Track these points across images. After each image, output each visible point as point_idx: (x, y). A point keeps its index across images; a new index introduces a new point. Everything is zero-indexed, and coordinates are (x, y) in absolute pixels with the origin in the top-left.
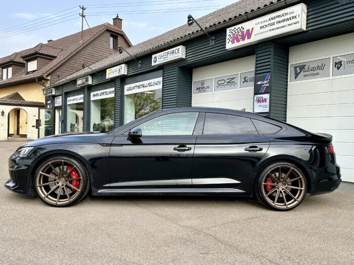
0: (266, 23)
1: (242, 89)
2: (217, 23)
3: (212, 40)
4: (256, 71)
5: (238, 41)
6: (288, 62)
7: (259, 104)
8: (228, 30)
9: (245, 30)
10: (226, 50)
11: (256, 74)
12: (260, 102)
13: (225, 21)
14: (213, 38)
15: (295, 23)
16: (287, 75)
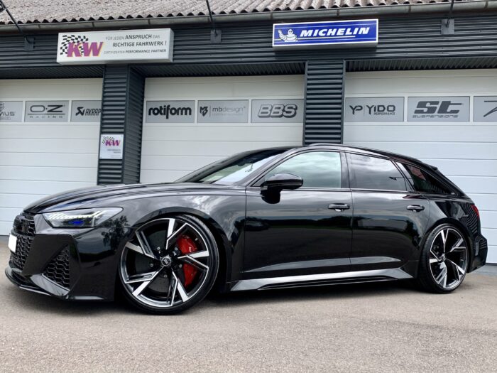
0: (122, 41)
1: (73, 123)
2: (41, 20)
3: (29, 42)
4: (103, 101)
5: (78, 54)
6: (143, 97)
7: (108, 147)
8: (61, 35)
9: (90, 43)
10: (56, 63)
11: (103, 106)
12: (110, 145)
13: (55, 21)
14: (32, 40)
15: (161, 51)
16: (142, 114)
